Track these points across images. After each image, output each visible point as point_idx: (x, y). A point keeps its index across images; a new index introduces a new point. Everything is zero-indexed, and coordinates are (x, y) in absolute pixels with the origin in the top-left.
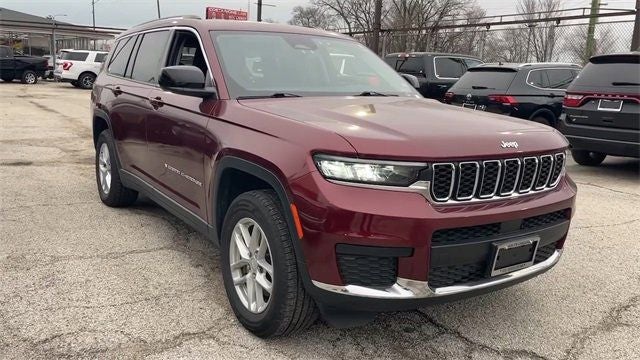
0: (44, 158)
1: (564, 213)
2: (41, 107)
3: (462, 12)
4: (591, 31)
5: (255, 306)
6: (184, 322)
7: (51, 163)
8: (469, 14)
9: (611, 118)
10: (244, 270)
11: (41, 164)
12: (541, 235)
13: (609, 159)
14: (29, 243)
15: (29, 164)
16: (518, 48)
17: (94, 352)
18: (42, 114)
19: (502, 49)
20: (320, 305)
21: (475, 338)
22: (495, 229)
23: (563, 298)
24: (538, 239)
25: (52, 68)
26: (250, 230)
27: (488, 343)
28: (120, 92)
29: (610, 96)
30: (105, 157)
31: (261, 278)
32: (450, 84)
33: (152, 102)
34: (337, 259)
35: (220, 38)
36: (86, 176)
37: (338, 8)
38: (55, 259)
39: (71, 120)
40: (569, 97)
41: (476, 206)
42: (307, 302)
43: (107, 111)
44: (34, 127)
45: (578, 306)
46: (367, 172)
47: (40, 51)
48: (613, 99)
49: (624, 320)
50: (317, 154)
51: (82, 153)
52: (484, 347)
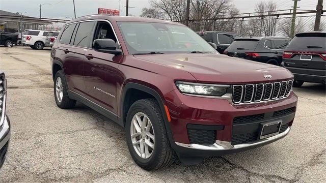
0: (24, 85)
1: (292, 109)
2: (17, 59)
3: (227, 11)
4: (293, 20)
5: (144, 155)
6: (109, 163)
7: (28, 87)
8: (231, 12)
9: (307, 64)
10: (138, 138)
11: (23, 88)
12: (282, 119)
13: (305, 84)
14: (25, 127)
15: (17, 88)
16: (256, 29)
17: (68, 178)
18: (18, 62)
19: (248, 29)
20: (177, 153)
21: (251, 170)
22: (262, 116)
23: (291, 151)
24: (281, 121)
25: (21, 39)
26: (142, 118)
27: (257, 172)
28: (68, 52)
29: (306, 53)
30: (59, 84)
31: (147, 142)
32: (226, 47)
33: (87, 57)
34: (187, 132)
35: (122, 25)
36: (47, 93)
37: (165, 8)
38: (40, 134)
39: (33, 65)
40: (286, 53)
41: (252, 106)
42: (171, 153)
43: (61, 61)
44: (15, 69)
45: (298, 154)
46: (200, 89)
47: (13, 31)
48: (307, 55)
49: (320, 161)
50: (177, 81)
51: (42, 82)
52: (255, 174)
